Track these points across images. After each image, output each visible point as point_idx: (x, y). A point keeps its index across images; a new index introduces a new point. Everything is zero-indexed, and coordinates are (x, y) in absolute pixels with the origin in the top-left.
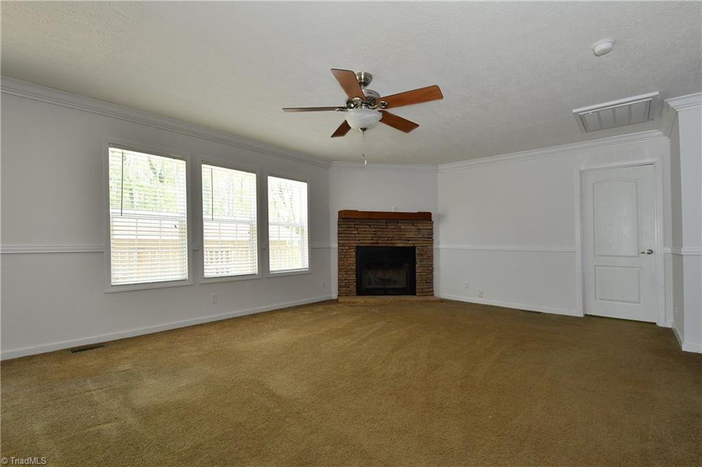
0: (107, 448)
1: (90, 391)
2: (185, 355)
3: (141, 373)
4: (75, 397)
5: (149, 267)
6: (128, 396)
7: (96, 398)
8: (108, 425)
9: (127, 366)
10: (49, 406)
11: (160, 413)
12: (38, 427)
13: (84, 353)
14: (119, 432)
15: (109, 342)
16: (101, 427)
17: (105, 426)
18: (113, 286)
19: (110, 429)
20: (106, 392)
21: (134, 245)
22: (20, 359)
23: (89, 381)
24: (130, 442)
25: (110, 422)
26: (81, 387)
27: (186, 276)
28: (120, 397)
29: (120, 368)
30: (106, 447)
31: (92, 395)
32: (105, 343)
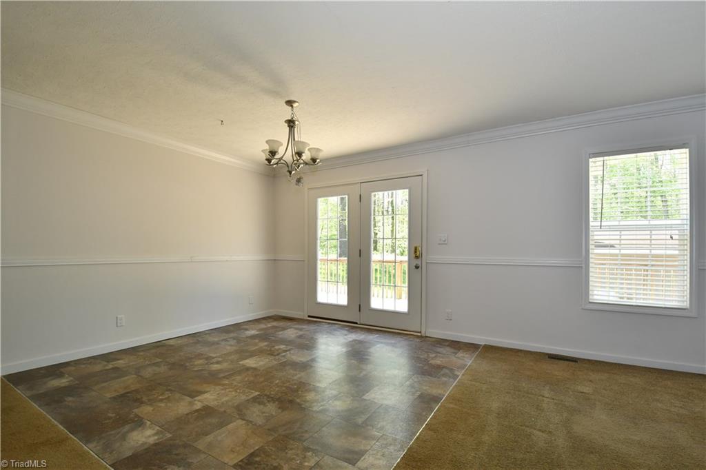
0: (528, 452)
1: (543, 396)
2: (660, 405)
3: (597, 403)
4: (530, 396)
5: (642, 287)
6: (572, 418)
7: (544, 405)
8: (540, 434)
9: (587, 389)
10: (510, 393)
11: (592, 453)
12: (495, 405)
13: (557, 361)
14: (544, 445)
15: (584, 360)
16: (535, 431)
17: (537, 432)
18: (590, 303)
19: (540, 438)
20: (556, 404)
21: (617, 260)
22: (512, 350)
23: (548, 388)
24: (549, 461)
25: (543, 432)
26: (539, 390)
27: (685, 304)
28: (565, 415)
29: (580, 388)
30: (528, 450)
31: (543, 400)
32: (579, 359)
